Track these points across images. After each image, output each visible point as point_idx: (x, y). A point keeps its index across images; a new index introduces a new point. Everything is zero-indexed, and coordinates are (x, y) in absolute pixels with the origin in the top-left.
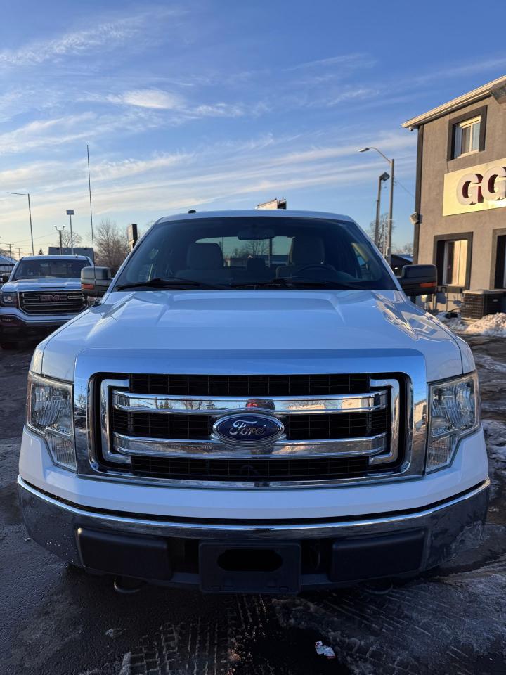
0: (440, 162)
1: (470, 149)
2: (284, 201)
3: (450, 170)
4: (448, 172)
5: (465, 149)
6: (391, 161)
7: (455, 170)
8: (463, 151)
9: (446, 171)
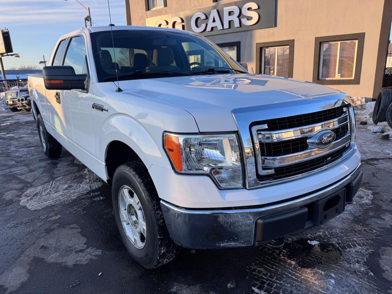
0: (141, 11)
1: (158, 6)
2: (7, 31)
3: (148, 17)
4: (147, 18)
5: (154, 5)
6: (88, 9)
7: (151, 17)
8: (154, 6)
9: (146, 17)
